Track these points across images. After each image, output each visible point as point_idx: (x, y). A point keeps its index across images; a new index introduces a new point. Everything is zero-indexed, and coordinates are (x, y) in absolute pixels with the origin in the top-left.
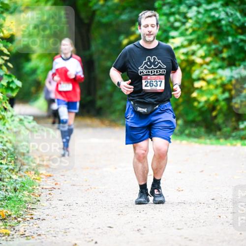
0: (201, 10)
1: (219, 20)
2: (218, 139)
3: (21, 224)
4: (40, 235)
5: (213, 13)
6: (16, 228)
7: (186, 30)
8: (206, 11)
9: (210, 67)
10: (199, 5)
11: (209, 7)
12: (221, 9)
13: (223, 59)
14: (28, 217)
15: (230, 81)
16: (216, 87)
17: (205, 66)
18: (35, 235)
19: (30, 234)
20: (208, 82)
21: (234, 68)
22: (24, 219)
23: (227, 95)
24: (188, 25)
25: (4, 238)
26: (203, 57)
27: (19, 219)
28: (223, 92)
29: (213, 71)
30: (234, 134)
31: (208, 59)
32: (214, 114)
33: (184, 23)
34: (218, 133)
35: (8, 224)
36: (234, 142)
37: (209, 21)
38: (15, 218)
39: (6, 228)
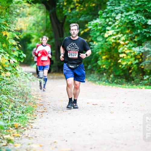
0: (123, 15)
1: (133, 21)
2: (133, 85)
3: (26, 131)
4: (36, 137)
5: (130, 17)
6: (24, 133)
7: (115, 26)
8: (126, 16)
9: (128, 46)
10: (122, 13)
11: (128, 14)
12: (134, 15)
13: (135, 42)
14: (30, 127)
15: (139, 54)
16: (131, 57)
17: (125, 46)
18: (34, 137)
19: (31, 136)
20: (127, 55)
21: (141, 47)
22: (28, 128)
23: (137, 61)
24: (116, 23)
25: (17, 138)
26: (124, 41)
27: (25, 128)
28: (135, 60)
29: (129, 48)
30: (141, 83)
31: (127, 42)
32: (130, 71)
33: (114, 23)
34: (133, 82)
35: (19, 131)
36: (141, 87)
37: (127, 21)
38: (23, 128)
39: (18, 133)
